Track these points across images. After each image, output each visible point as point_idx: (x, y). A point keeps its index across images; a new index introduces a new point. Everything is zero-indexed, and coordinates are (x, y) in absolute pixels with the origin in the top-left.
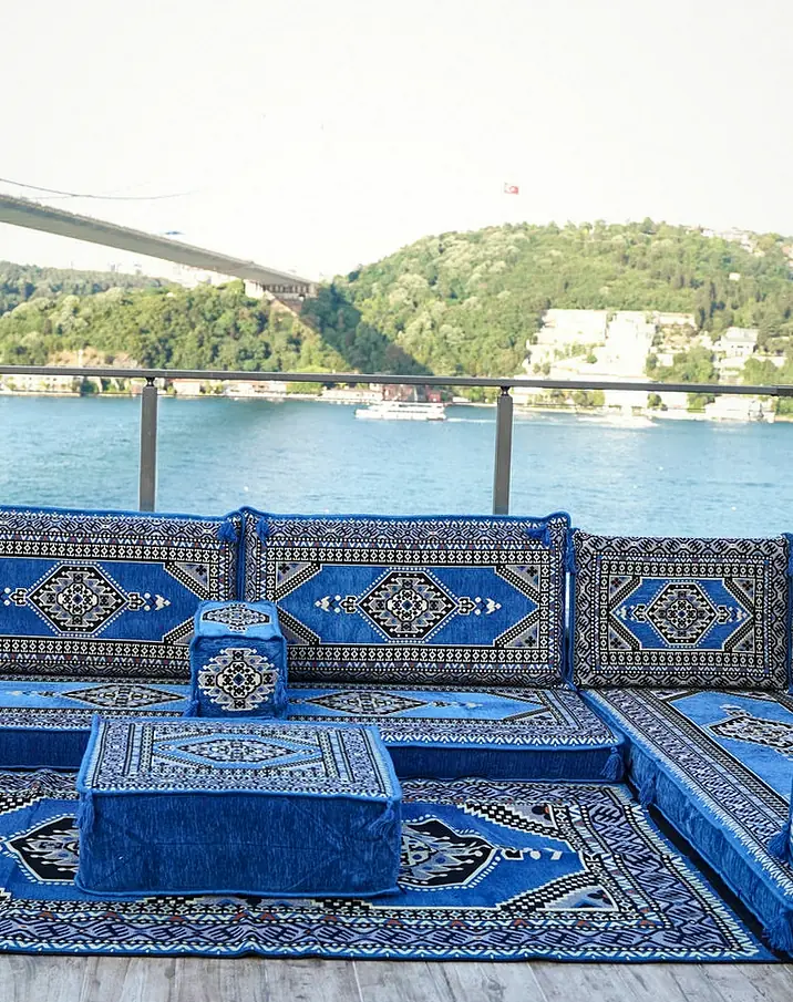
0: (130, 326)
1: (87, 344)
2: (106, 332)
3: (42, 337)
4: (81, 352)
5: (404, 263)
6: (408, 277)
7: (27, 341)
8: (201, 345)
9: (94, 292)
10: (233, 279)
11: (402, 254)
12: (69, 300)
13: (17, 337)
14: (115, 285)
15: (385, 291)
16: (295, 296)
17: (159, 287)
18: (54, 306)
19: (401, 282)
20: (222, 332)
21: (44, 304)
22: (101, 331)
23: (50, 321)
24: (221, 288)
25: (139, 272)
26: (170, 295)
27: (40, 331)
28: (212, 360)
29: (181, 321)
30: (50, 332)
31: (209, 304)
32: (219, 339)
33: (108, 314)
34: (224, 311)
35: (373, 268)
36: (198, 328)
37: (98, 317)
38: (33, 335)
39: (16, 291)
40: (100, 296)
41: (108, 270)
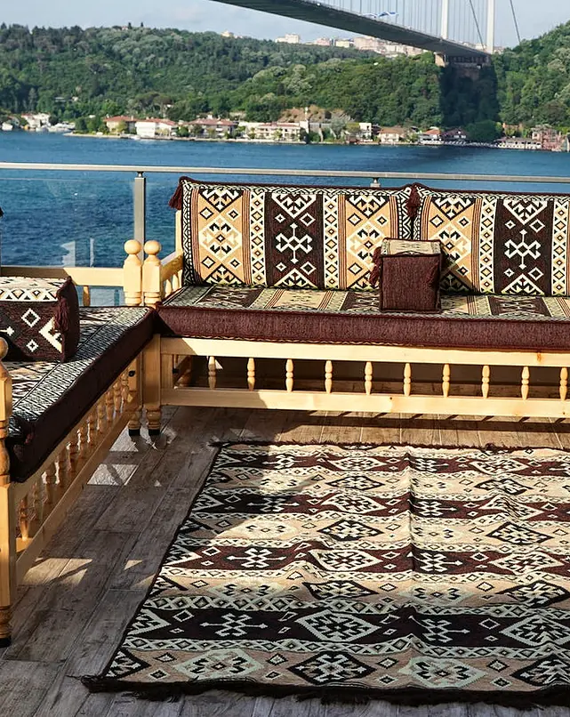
0: (344, 88)
1: (311, 103)
2: (326, 93)
3: (276, 97)
4: (307, 109)
5: (560, 39)
6: (562, 50)
7: (265, 100)
8: (400, 103)
9: (316, 62)
10: (425, 51)
11: (557, 32)
12: (298, 67)
13: (257, 97)
14: (333, 57)
15: (545, 60)
16: (475, 64)
17: (367, 57)
18: (286, 73)
19: (557, 54)
20: (417, 93)
21: (278, 71)
22: (323, 92)
23: (282, 85)
24: (415, 59)
25: (351, 46)
26: (375, 64)
27: (275, 93)
28: (409, 115)
29: (385, 85)
30: (282, 94)
31: (406, 71)
32: (414, 99)
33: (328, 79)
34: (418, 77)
35: (534, 42)
36: (399, 89)
37: (320, 82)
38: (270, 96)
39: (255, 61)
40: (322, 65)
41: (327, 44)
